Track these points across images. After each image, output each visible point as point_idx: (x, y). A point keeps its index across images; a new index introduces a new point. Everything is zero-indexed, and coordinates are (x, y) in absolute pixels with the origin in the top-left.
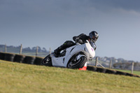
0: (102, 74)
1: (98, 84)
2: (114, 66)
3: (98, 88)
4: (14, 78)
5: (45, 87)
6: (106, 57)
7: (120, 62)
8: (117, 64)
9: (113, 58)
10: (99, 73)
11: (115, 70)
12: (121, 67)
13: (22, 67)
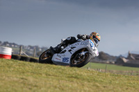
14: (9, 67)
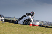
0: (44, 28)
1: (43, 31)
2: (49, 25)
3: (43, 33)
4: (11, 29)
5: (23, 32)
6: (46, 22)
7: (51, 23)
8: (50, 24)
9: (48, 22)
10: (43, 27)
11: (49, 26)
12: (51, 25)
13: (15, 25)
14: (37, 29)
